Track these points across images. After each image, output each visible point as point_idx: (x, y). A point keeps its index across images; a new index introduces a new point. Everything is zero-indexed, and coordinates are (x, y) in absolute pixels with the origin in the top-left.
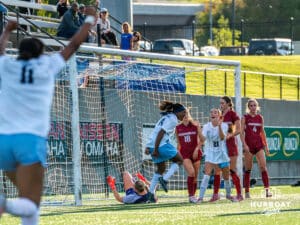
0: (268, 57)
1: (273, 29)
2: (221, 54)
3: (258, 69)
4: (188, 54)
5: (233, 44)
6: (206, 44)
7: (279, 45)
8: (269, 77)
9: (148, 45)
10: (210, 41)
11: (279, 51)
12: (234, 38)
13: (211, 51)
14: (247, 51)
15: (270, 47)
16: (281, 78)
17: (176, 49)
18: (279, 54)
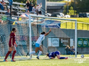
0: (84, 18)
1: (85, 10)
2: (71, 17)
3: (81, 22)
4: (61, 17)
5: (74, 14)
6: (67, 14)
7: (87, 15)
8: (85, 24)
9: (50, 15)
10: (68, 13)
11: (88, 16)
12: (74, 13)
13: (68, 16)
14: (78, 16)
15: (85, 15)
16: (88, 24)
17: (58, 16)
18: (87, 17)
